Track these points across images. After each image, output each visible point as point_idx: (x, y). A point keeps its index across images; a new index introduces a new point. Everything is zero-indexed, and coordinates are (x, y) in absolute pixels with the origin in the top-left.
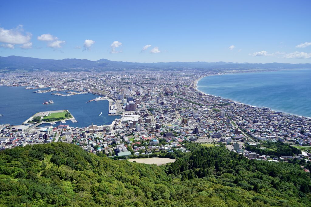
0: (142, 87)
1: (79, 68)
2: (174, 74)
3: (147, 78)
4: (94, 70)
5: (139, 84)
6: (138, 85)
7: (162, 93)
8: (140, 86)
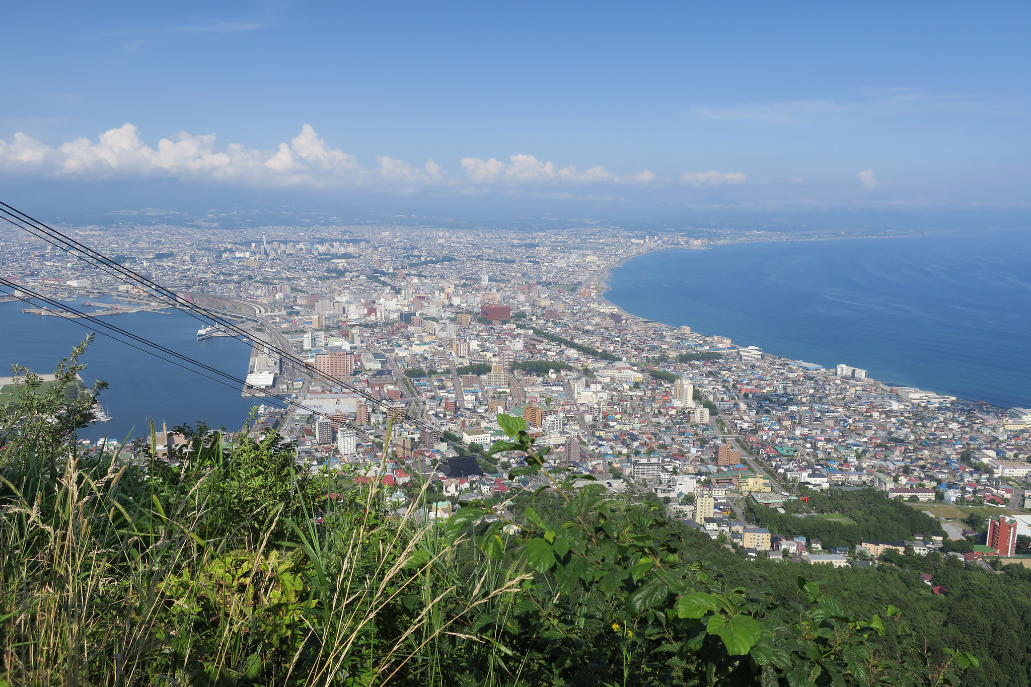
0: (393, 288)
1: (152, 212)
2: (529, 241)
3: (420, 256)
4: (212, 220)
5: (383, 279)
6: (379, 281)
7: (470, 313)
8: (384, 284)
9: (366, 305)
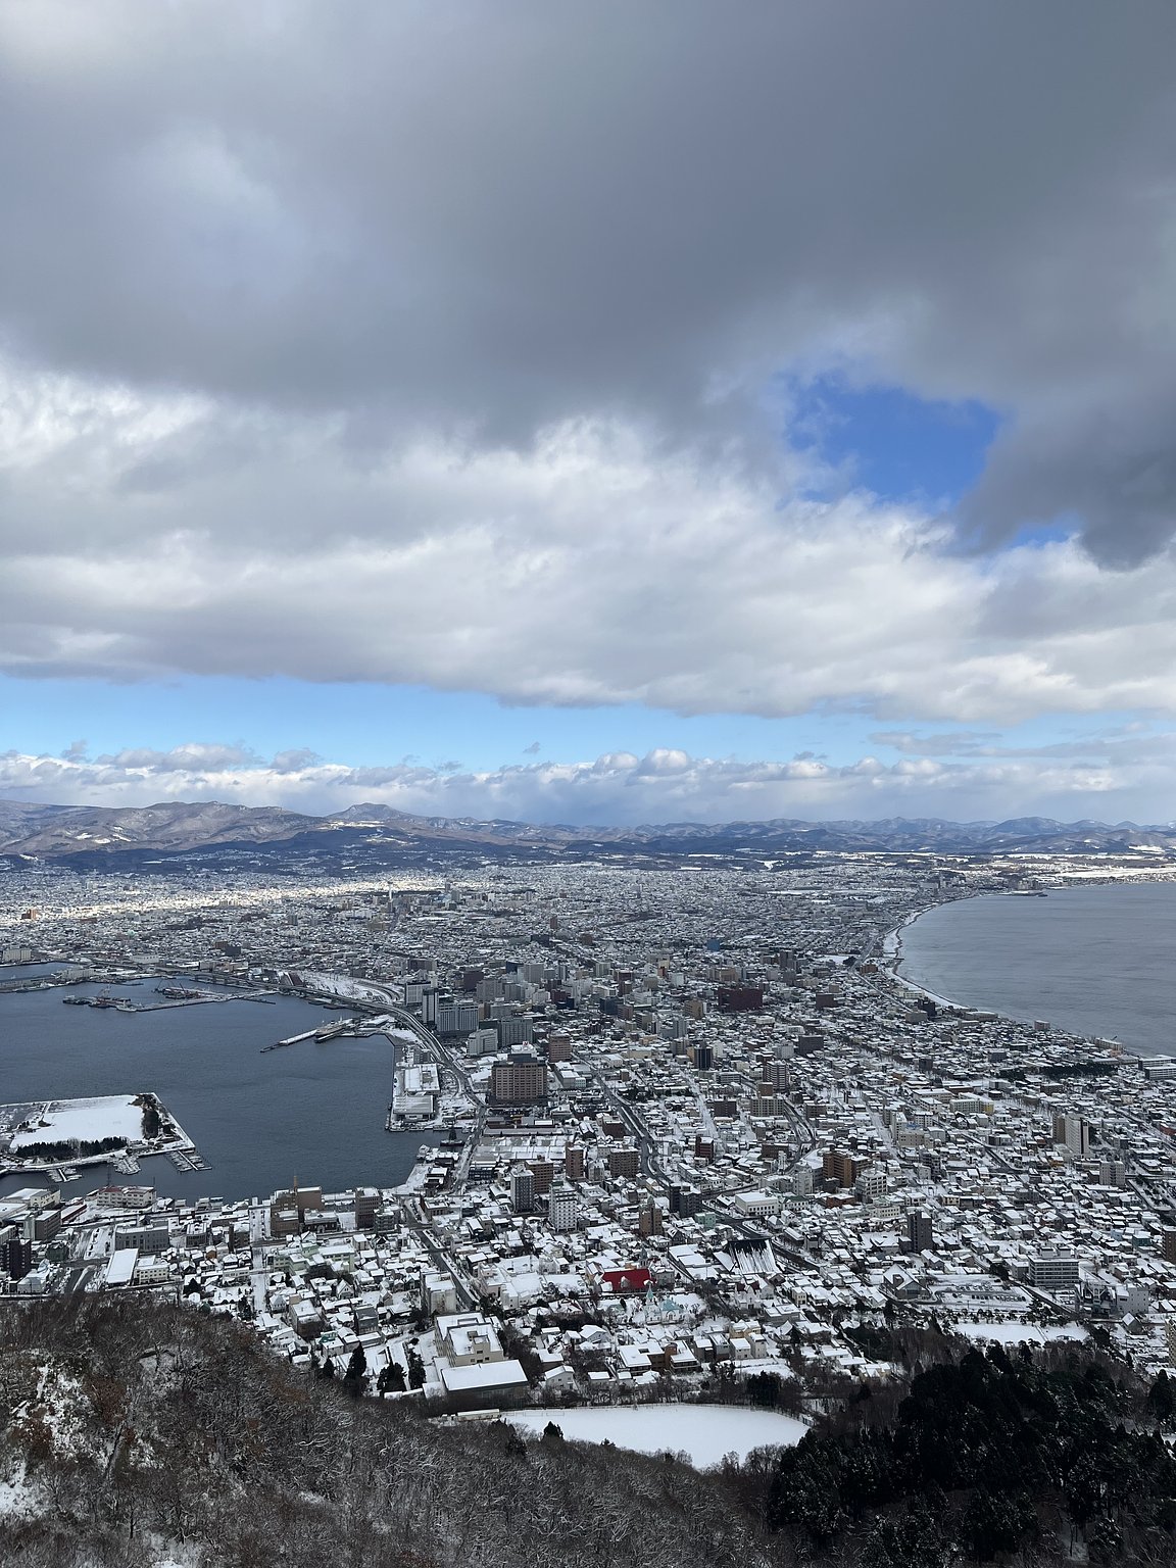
5: (564, 946)
7: (702, 998)
9: (548, 988)
